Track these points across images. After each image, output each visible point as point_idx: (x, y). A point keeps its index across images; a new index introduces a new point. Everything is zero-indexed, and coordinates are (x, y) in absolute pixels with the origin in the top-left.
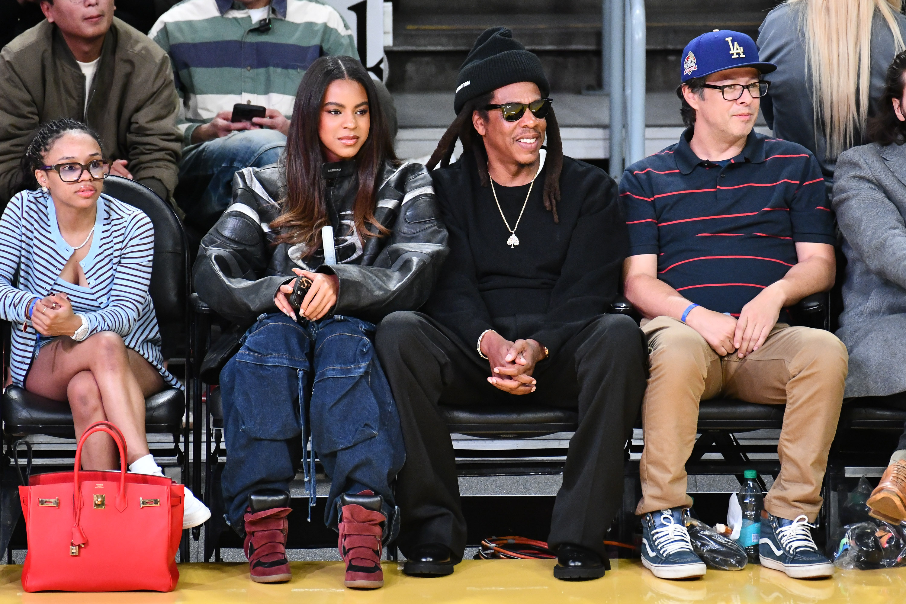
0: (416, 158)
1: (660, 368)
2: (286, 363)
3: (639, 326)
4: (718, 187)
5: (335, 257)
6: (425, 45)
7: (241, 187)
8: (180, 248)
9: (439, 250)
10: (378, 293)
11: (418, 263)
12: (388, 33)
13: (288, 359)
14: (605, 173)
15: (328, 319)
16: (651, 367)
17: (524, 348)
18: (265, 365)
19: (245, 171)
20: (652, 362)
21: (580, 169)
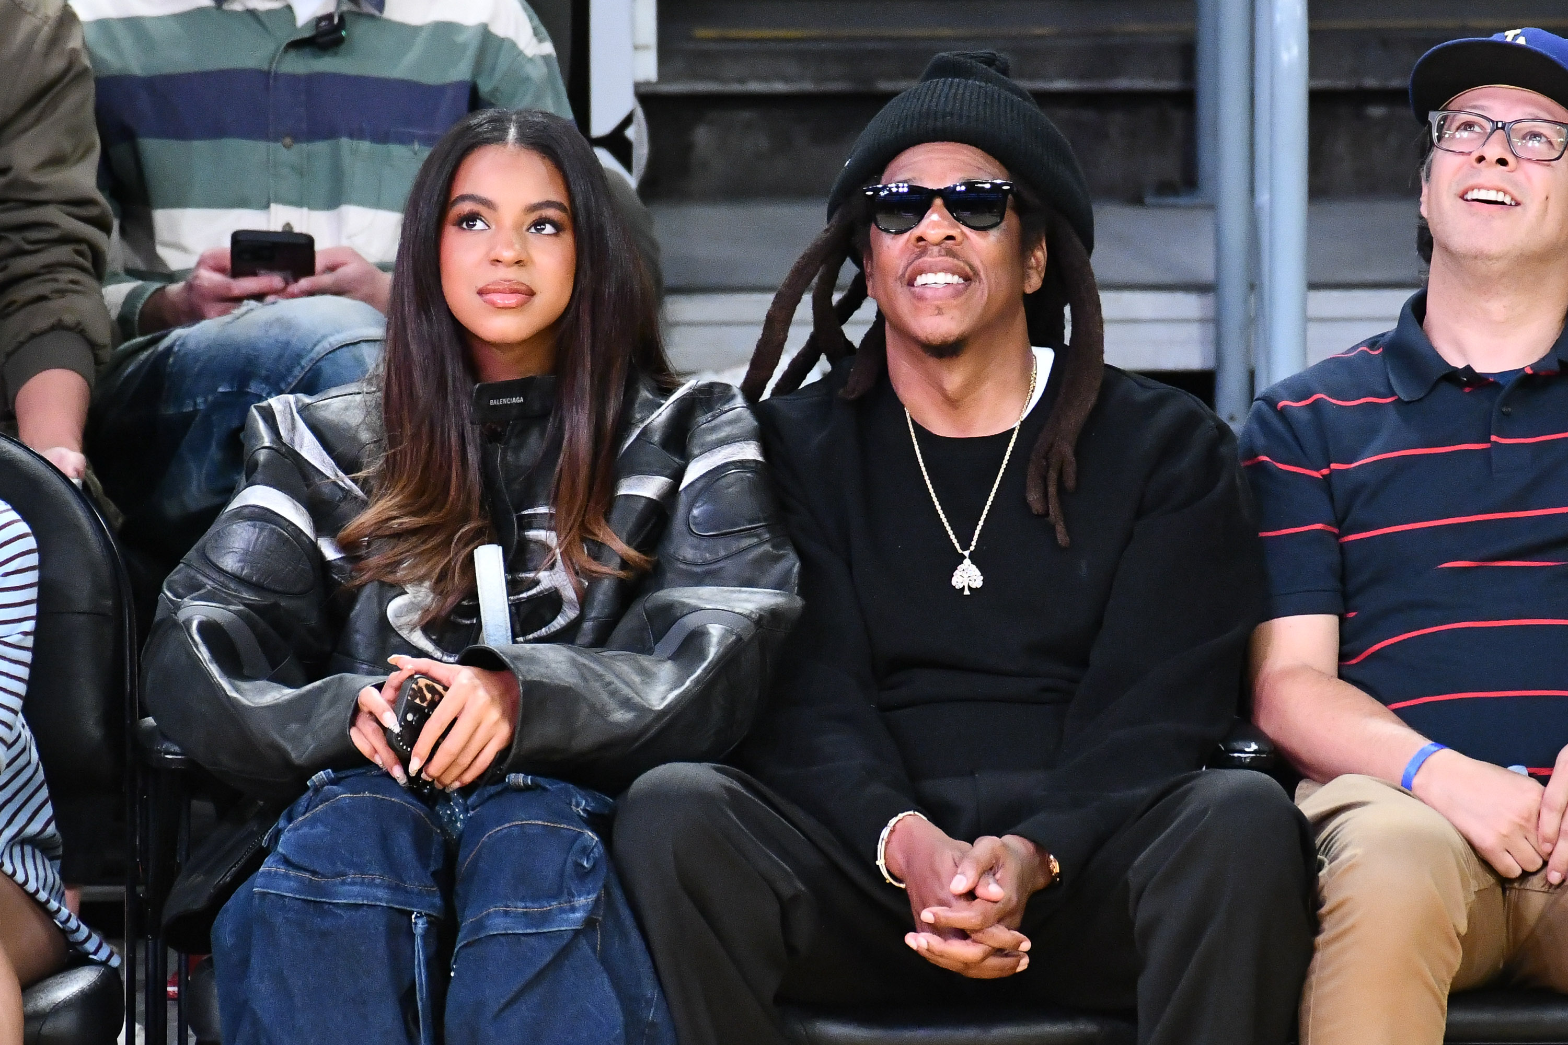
0: (717, 371)
1: (1345, 909)
2: (382, 897)
3: (1293, 801)
4: (1494, 438)
5: (509, 625)
6: (742, 81)
7: (267, 444)
8: (110, 603)
9: (777, 605)
10: (621, 716)
11: (723, 637)
12: (646, 47)
13: (389, 887)
14: (1204, 405)
15: (493, 784)
16: (1321, 905)
17: (997, 859)
18: (330, 903)
19: (276, 403)
20: (1325, 892)
21: (1143, 396)
